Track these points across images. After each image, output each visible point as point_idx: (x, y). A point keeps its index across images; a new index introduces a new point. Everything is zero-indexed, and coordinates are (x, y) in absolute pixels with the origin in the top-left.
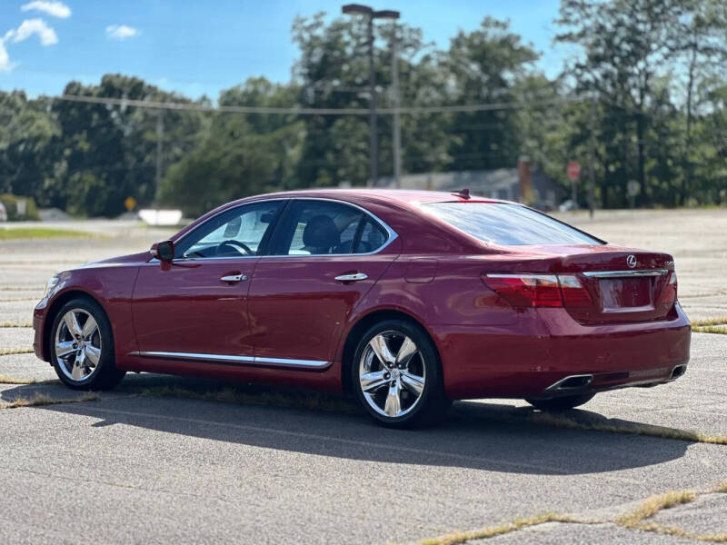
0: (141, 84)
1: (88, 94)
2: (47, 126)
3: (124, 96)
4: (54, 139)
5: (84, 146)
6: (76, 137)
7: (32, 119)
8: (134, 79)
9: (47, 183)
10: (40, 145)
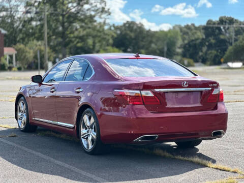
0: (233, 19)
1: (214, 24)
2: (201, 35)
3: (227, 24)
4: (203, 39)
5: (213, 41)
6: (210, 38)
7: (196, 33)
8: (230, 17)
9: (201, 54)
10: (198, 42)
